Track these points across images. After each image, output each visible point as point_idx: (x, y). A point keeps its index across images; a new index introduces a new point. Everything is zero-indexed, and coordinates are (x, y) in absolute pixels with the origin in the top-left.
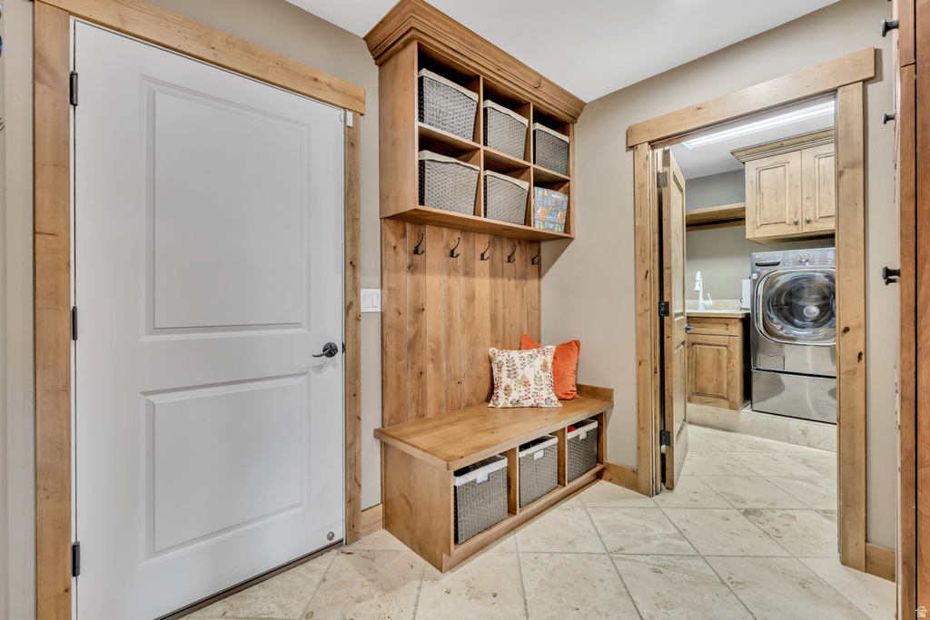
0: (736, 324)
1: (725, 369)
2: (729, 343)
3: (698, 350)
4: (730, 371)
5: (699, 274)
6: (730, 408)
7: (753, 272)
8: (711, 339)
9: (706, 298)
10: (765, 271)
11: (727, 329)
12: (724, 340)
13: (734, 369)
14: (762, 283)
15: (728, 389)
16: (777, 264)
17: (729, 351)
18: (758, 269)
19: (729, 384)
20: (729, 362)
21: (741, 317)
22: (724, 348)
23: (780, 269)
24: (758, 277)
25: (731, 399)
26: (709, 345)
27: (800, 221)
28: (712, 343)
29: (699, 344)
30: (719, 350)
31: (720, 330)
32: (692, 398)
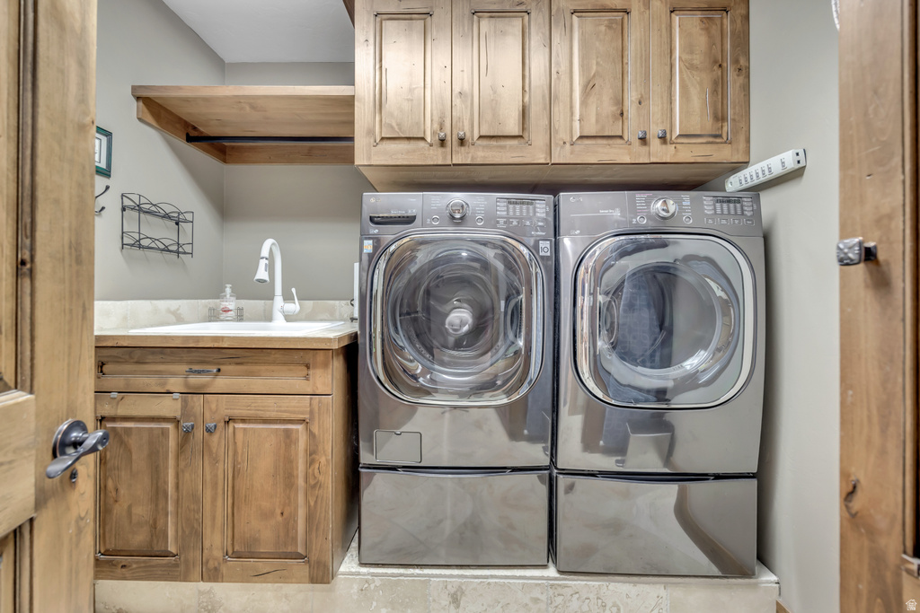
0: (325, 365)
1: (301, 482)
2: (311, 412)
3: (240, 436)
4: (313, 486)
5: (268, 243)
6: (313, 580)
7: (364, 235)
8: (270, 406)
9: (288, 297)
10: (388, 233)
11: (307, 378)
12: (298, 406)
13: (321, 478)
14: (382, 264)
15: (308, 532)
16: (409, 220)
17: (311, 435)
18: (374, 230)
19: (310, 518)
20: (311, 463)
21: (336, 346)
22: (300, 427)
23: (414, 233)
24: (375, 248)
25: (313, 558)
26: (265, 421)
27: (449, 138)
28: (273, 415)
29: (243, 421)
30: (288, 433)
31: (291, 380)
32: (224, 569)
